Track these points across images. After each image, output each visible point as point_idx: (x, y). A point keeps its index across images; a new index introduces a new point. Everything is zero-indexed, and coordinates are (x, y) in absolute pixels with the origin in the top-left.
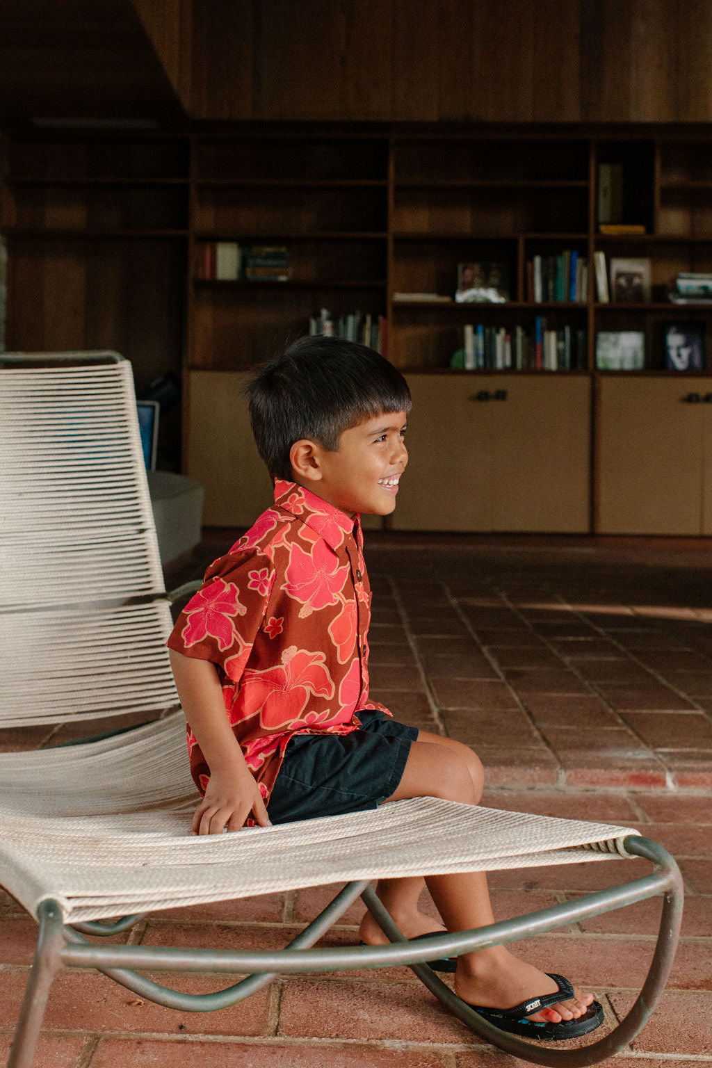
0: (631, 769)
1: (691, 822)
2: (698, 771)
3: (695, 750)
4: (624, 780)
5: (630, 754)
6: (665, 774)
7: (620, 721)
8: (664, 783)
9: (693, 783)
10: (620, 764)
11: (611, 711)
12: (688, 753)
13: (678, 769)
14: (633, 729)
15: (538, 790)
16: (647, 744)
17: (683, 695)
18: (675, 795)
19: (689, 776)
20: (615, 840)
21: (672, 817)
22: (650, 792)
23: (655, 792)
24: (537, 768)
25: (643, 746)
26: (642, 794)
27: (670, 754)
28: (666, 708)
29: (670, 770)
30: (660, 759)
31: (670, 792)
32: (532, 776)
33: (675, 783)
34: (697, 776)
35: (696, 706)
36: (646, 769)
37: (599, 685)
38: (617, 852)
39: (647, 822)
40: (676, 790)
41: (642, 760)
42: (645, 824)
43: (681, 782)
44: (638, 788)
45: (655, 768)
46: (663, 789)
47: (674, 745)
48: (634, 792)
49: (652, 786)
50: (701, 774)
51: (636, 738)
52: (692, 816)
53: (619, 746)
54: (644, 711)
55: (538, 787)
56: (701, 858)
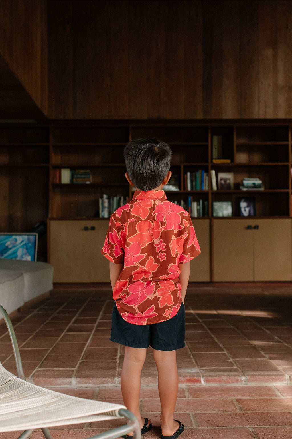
0: (187, 376)
1: (206, 397)
2: (214, 376)
3: (216, 368)
4: (185, 381)
5: (190, 371)
6: (201, 378)
7: (192, 357)
8: (200, 382)
9: (212, 381)
10: (184, 375)
11: (190, 353)
12: (213, 369)
13: (206, 376)
14: (195, 360)
15: (150, 386)
16: (198, 365)
17: (221, 345)
18: (204, 386)
19: (210, 378)
20: (115, 411)
21: (200, 396)
22: (195, 385)
23: (197, 385)
24: (150, 378)
25: (197, 367)
26: (192, 386)
27: (206, 369)
28: (212, 351)
29: (203, 376)
30: (201, 372)
31: (203, 385)
32: (148, 380)
33: (204, 382)
34: (213, 378)
35: (225, 350)
36: (193, 376)
37: (190, 343)
38: (116, 416)
39: (189, 398)
40: (205, 384)
41: (194, 373)
42: (188, 399)
43: (207, 381)
44: (190, 384)
45: (197, 376)
46: (200, 384)
47: (208, 366)
48: (188, 386)
49: (195, 383)
50: (215, 377)
51: (195, 364)
52: (208, 395)
53: (186, 367)
54: (203, 353)
55: (150, 385)
56: (206, 412)
